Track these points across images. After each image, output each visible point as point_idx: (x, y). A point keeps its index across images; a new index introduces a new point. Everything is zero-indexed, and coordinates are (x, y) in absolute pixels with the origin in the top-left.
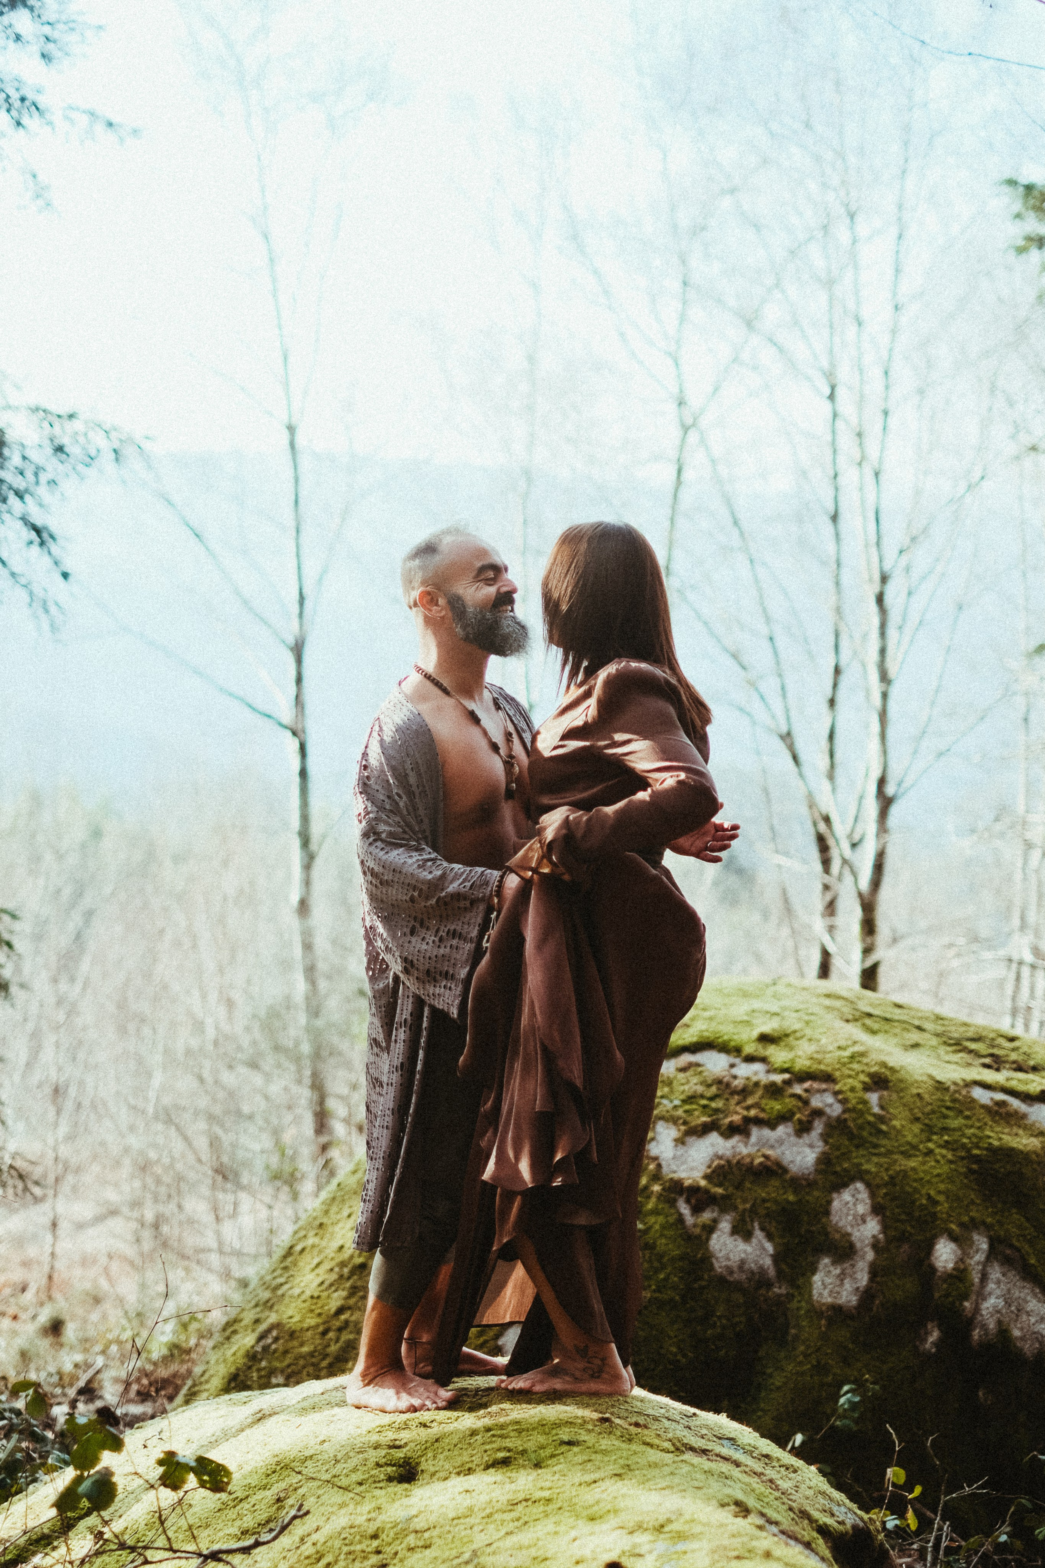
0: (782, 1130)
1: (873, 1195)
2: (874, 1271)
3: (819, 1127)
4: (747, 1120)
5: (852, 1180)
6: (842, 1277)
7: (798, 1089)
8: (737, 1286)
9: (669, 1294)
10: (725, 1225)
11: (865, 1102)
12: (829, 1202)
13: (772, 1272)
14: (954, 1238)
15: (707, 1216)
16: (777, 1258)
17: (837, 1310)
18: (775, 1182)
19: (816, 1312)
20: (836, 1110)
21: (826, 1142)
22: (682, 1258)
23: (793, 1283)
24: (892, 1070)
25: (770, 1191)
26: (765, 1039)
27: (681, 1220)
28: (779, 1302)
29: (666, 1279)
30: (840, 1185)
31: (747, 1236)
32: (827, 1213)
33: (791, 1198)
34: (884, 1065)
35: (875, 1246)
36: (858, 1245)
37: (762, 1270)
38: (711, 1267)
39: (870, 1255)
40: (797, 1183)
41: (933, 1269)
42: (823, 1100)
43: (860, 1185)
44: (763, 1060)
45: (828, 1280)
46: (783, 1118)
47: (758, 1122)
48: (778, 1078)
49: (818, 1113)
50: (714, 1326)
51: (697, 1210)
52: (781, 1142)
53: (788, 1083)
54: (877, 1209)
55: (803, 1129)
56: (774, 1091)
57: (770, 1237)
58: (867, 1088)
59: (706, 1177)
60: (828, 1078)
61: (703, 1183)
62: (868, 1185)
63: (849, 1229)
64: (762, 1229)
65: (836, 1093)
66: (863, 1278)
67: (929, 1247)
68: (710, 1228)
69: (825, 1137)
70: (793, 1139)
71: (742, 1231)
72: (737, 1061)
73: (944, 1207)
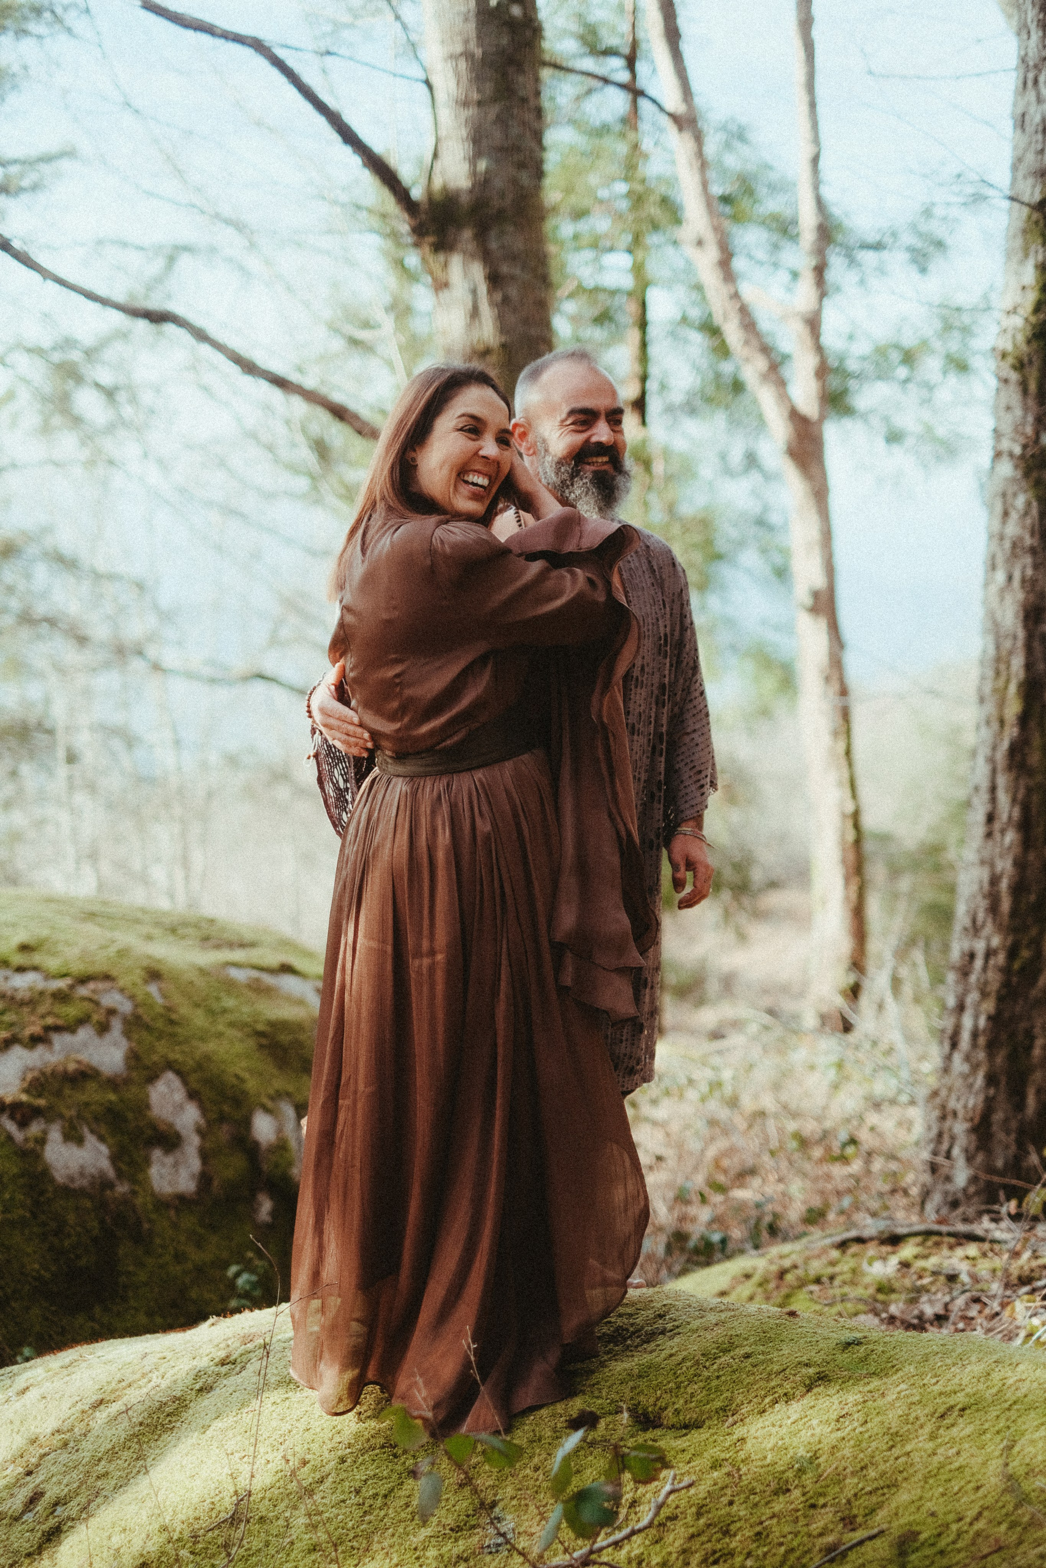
0: (84, 1033)
1: (185, 1082)
2: (204, 1155)
3: (117, 1025)
4: (48, 1029)
5: (163, 1070)
6: (176, 1165)
7: (83, 991)
8: (81, 1193)
9: (18, 1213)
10: (55, 1134)
11: (148, 994)
12: (148, 1096)
13: (111, 1173)
14: (267, 1110)
15: (35, 1128)
16: (114, 1159)
17: (181, 1198)
18: (92, 1086)
19: (162, 1204)
20: (126, 1007)
21: (129, 1038)
22: (22, 1175)
23: (133, 1181)
24: (159, 961)
25: (92, 1093)
26: (25, 948)
27: (10, 1138)
28: (125, 1201)
29: (12, 1199)
30: (152, 1078)
31: (80, 1141)
32: (148, 1107)
33: (112, 1097)
34: (149, 957)
35: (199, 1131)
36: (184, 1133)
37: (102, 1174)
38: (52, 1180)
39: (195, 1140)
40: (112, 1083)
41: (256, 1144)
42: (111, 999)
43: (170, 1076)
44: (35, 968)
45: (163, 1171)
46: (82, 1021)
47: (57, 1029)
48: (62, 984)
49: (112, 1012)
50: (69, 1236)
51: (23, 1124)
52: (85, 1045)
53: (72, 987)
54: (193, 1095)
55: (103, 1029)
56: (61, 997)
57: (102, 1139)
58: (146, 982)
59: (26, 1091)
60: (107, 977)
61: (24, 1097)
62: (179, 1073)
63: (171, 1119)
64: (92, 1131)
65: (122, 990)
66: (196, 1164)
67: (247, 1123)
68: (42, 1141)
69: (127, 1034)
70: (97, 1040)
71: (73, 1136)
72: (9, 973)
73: (252, 1084)
